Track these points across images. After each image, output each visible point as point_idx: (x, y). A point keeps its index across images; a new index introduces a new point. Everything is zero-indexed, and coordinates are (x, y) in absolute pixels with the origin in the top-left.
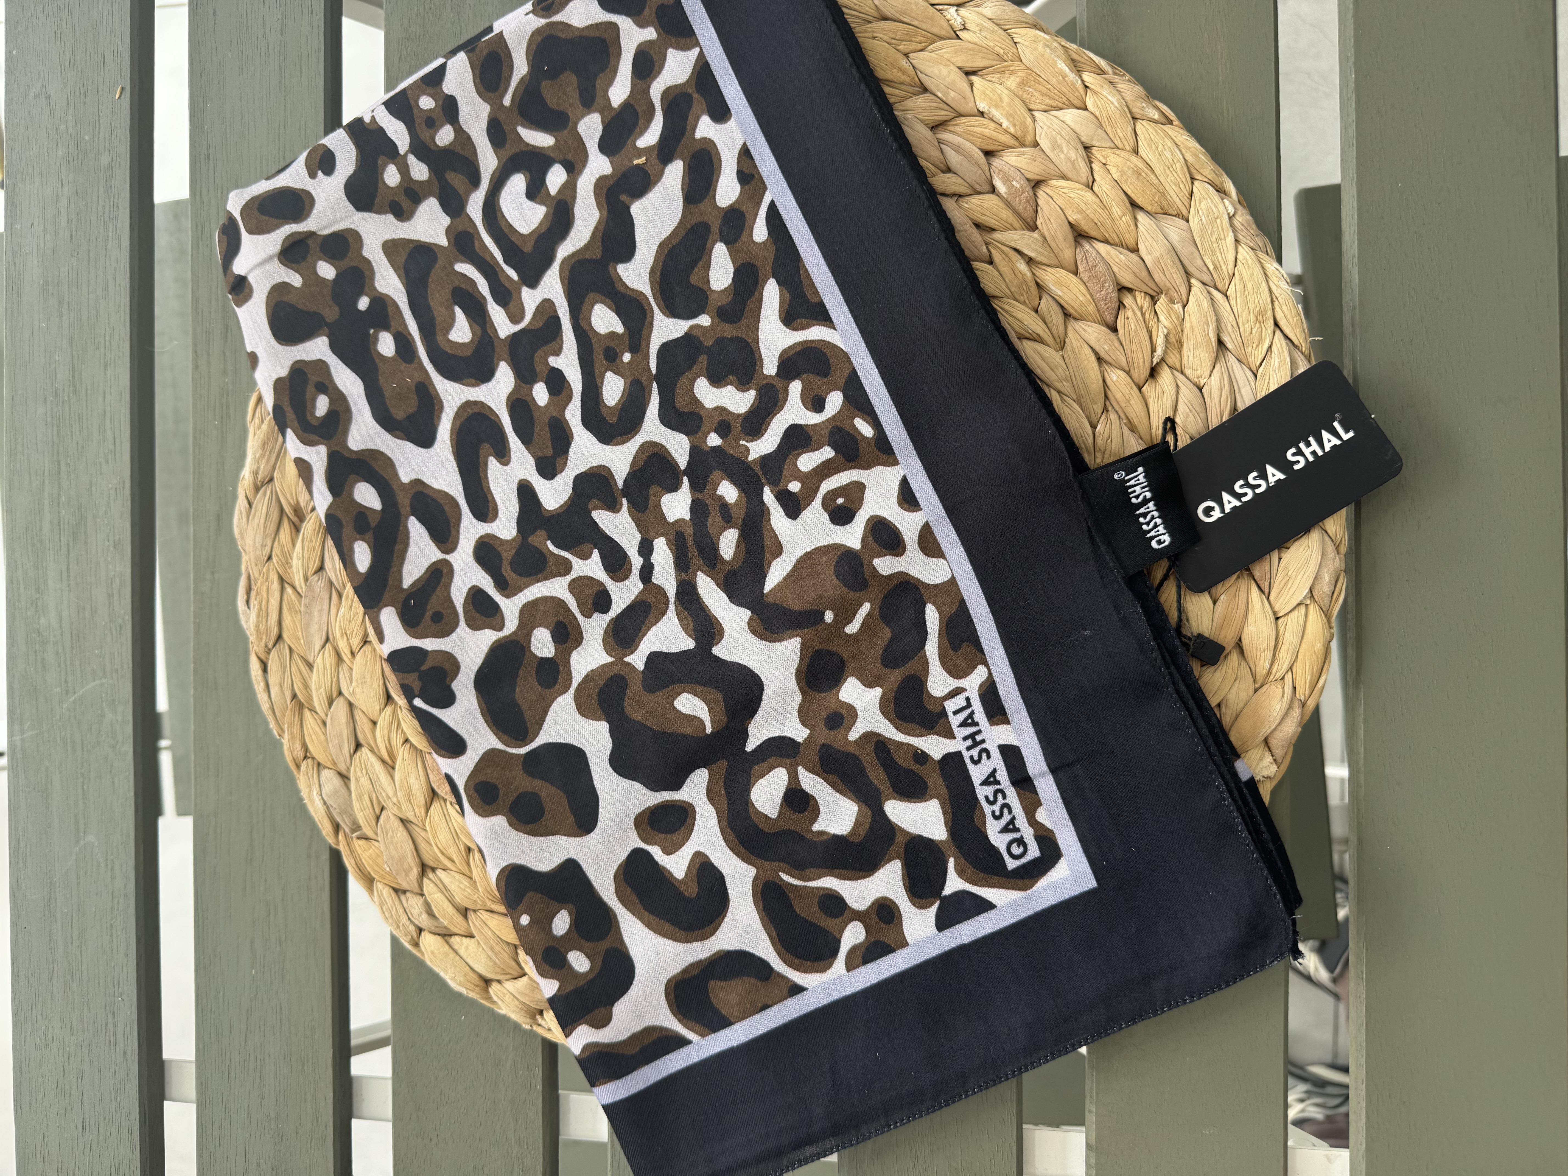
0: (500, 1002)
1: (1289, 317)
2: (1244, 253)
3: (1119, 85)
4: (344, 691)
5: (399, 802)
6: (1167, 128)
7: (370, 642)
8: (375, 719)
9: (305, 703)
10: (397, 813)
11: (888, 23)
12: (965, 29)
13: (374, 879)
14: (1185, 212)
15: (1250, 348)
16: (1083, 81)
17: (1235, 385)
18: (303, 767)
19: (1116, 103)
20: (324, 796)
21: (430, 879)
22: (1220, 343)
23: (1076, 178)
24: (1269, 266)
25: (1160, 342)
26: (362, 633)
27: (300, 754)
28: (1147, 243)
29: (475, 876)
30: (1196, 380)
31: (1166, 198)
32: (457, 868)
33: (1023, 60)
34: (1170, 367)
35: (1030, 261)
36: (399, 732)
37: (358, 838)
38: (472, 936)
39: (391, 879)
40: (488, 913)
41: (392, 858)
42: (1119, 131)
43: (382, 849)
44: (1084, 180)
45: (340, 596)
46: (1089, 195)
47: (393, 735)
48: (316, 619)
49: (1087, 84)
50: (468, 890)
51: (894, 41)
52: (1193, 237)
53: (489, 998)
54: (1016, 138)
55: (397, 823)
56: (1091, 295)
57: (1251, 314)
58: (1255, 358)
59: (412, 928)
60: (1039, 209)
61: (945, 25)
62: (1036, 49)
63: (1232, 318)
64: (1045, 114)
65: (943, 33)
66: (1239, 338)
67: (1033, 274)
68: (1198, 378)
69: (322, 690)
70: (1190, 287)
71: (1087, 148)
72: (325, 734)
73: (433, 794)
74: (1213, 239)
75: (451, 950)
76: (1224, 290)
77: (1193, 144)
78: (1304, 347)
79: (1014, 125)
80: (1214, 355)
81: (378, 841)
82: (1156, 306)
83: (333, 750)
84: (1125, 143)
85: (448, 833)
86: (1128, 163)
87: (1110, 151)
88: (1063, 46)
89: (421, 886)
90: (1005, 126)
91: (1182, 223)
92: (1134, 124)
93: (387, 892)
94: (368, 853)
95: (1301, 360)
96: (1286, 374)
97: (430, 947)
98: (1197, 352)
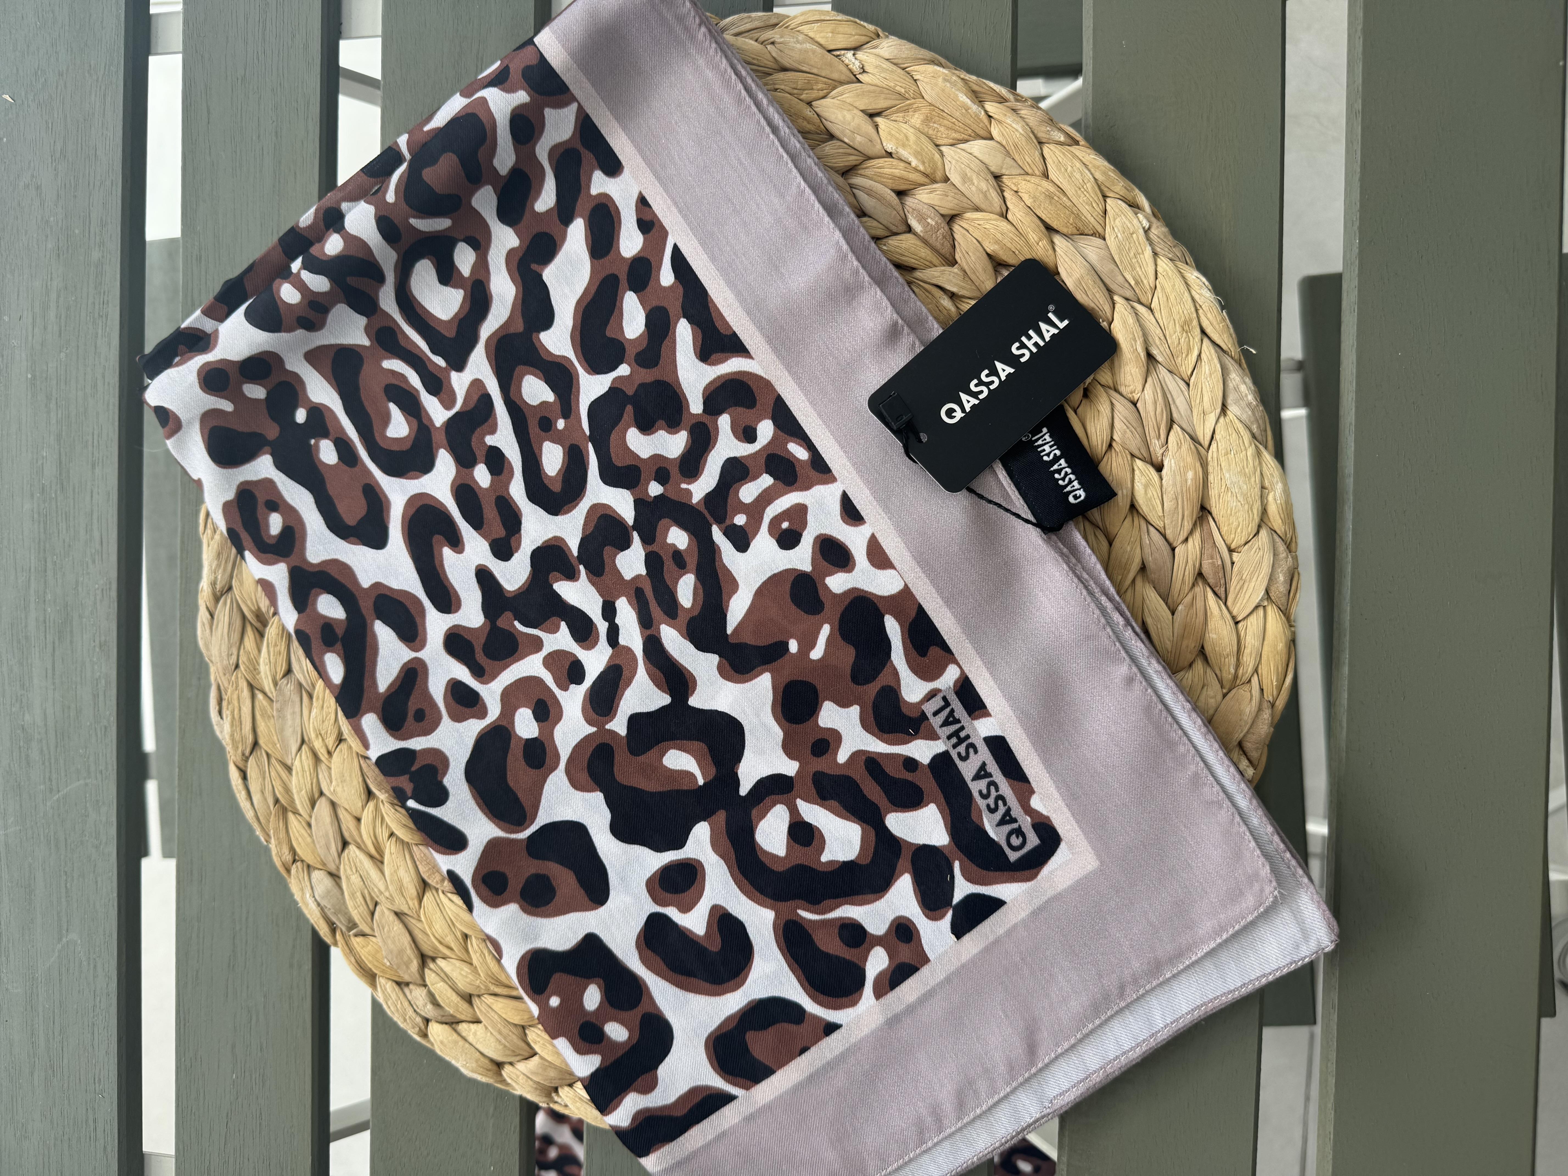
0: (514, 1084)
1: (1215, 323)
2: (1164, 265)
3: (1022, 112)
4: (325, 791)
5: (391, 896)
6: (1074, 149)
7: (345, 740)
8: (358, 816)
9: (288, 807)
10: (391, 906)
11: (790, 74)
12: (864, 71)
13: (376, 975)
14: (1100, 230)
15: (1180, 359)
16: (986, 112)
17: (1169, 396)
18: (293, 870)
19: (1021, 130)
20: (317, 897)
21: (430, 969)
22: (1150, 356)
23: (990, 209)
24: (1190, 275)
26: (337, 732)
27: (288, 857)
28: (1066, 266)
29: (475, 959)
30: (1130, 396)
31: (1080, 219)
32: (456, 955)
33: (925, 96)
34: (1102, 386)
35: (952, 296)
36: (384, 827)
37: (356, 935)
38: (478, 1022)
39: (392, 973)
40: (493, 997)
41: (391, 952)
42: (1026, 157)
43: (380, 944)
44: (998, 209)
45: (311, 696)
46: (1003, 224)
47: (379, 830)
48: (289, 722)
49: (990, 114)
50: (470, 976)
51: (795, 91)
52: (1111, 254)
53: (503, 1081)
54: (927, 176)
55: (392, 917)
57: (1177, 325)
58: (1186, 367)
59: (418, 1020)
60: (956, 243)
61: (844, 69)
62: (936, 85)
63: (1158, 331)
64: (952, 148)
65: (843, 78)
66: (1167, 350)
67: (957, 307)
68: (1131, 393)
69: (304, 792)
70: (1114, 304)
72: (311, 836)
73: (425, 884)
74: (1132, 254)
75: (459, 1038)
76: (1148, 304)
77: (1101, 162)
78: (1233, 352)
79: (923, 163)
80: (1144, 369)
81: (375, 936)
83: (321, 851)
84: (1035, 168)
85: (444, 922)
86: (1040, 188)
87: (1020, 178)
88: (962, 79)
89: (423, 977)
90: (913, 164)
91: (1099, 241)
92: (1041, 149)
93: (389, 986)
94: (366, 950)
95: (1231, 365)
96: (1218, 380)
97: (438, 1036)
98: (1127, 368)
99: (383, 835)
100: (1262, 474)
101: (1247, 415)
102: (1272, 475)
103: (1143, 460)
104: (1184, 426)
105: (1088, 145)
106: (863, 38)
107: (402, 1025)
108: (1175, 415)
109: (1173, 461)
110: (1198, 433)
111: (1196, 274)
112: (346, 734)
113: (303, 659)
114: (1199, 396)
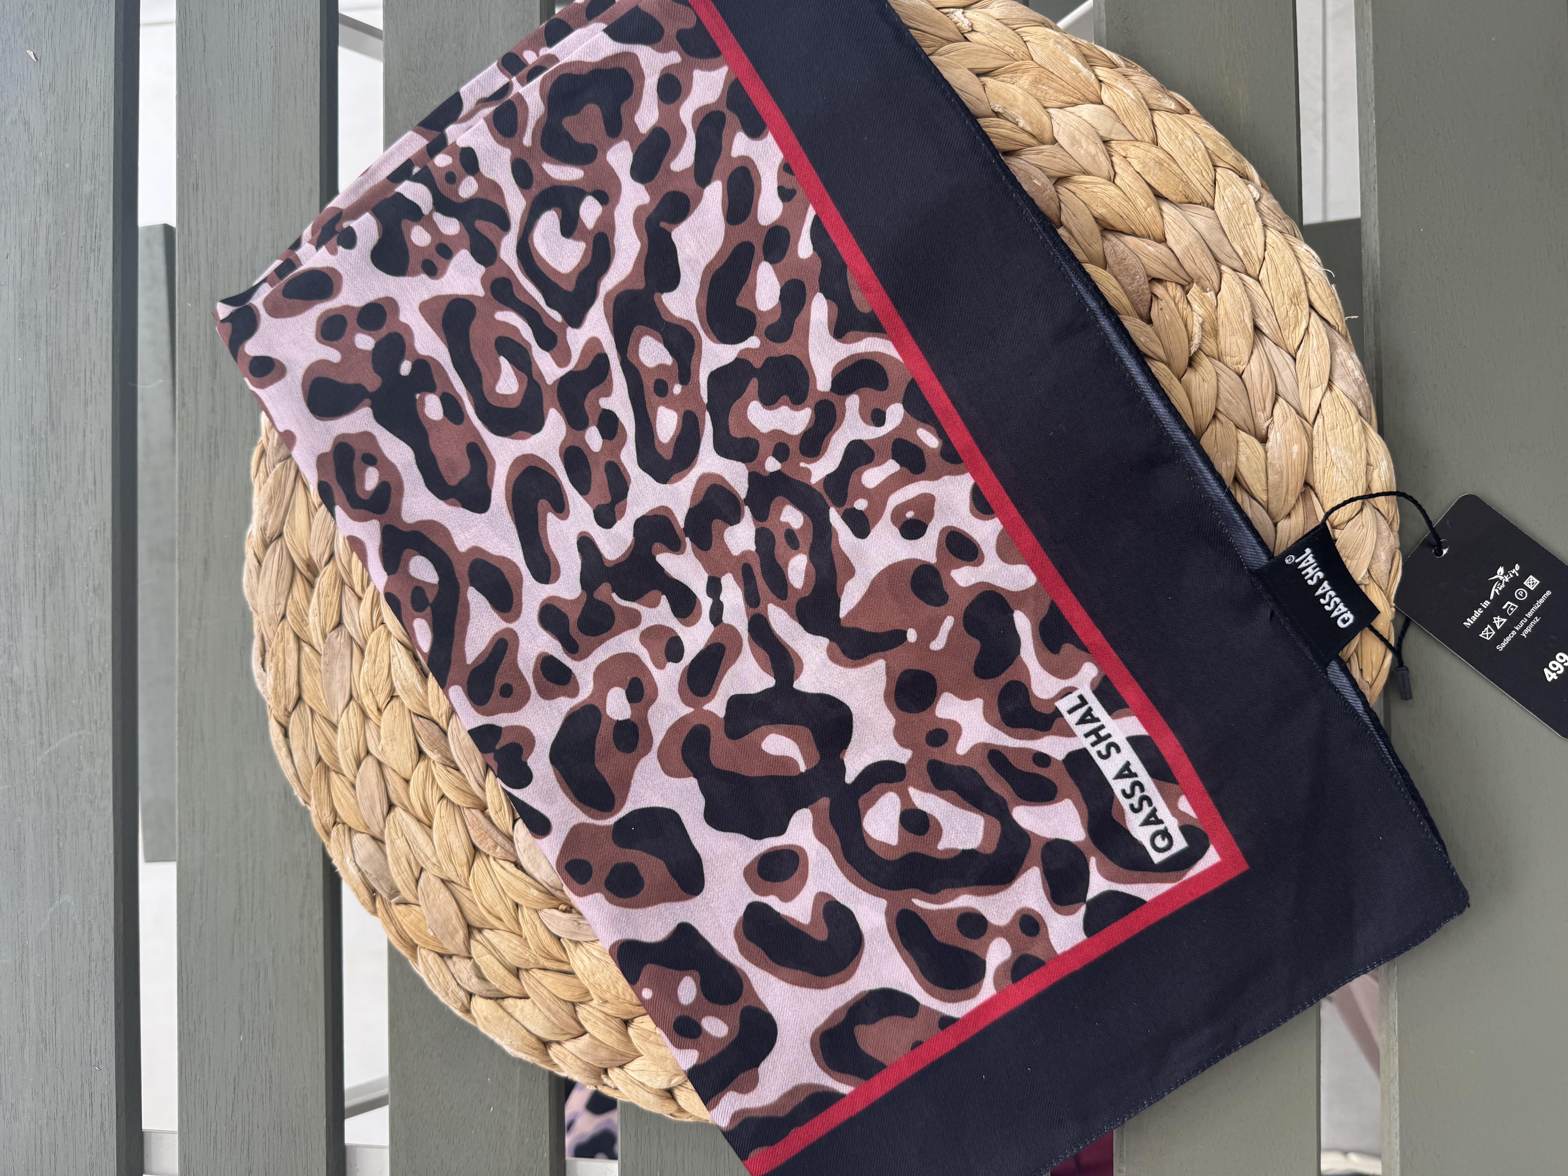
0: (561, 1065)
1: (1324, 297)
2: (1273, 236)
3: (1133, 78)
4: (372, 750)
5: (439, 862)
6: (1185, 117)
7: (398, 696)
8: (407, 777)
9: (331, 766)
10: (437, 873)
13: (417, 946)
14: (1209, 199)
15: (1287, 331)
16: (1096, 76)
17: (1275, 369)
18: (334, 833)
19: (1132, 96)
20: (357, 862)
21: (477, 941)
22: (1257, 328)
23: (1097, 173)
24: (1299, 248)
25: (1196, 330)
26: (389, 688)
27: (328, 819)
28: (1174, 233)
29: (526, 931)
30: (1236, 367)
31: (1189, 187)
32: (506, 926)
33: (1034, 58)
34: (1208, 356)
36: (435, 788)
37: (397, 904)
38: (526, 997)
39: (436, 944)
40: (542, 972)
41: (436, 921)
42: (1137, 123)
43: (425, 913)
44: (1106, 174)
45: (362, 651)
46: (1112, 188)
47: (428, 792)
48: (338, 677)
49: (1101, 79)
50: (519, 949)
52: (1220, 224)
53: (549, 1061)
54: (1035, 137)
55: (439, 885)
56: (1123, 287)
57: (1286, 297)
58: (1293, 341)
59: (462, 994)
60: (1062, 205)
61: (953, 27)
62: (1047, 46)
63: (1266, 302)
64: (1061, 111)
65: (951, 36)
66: (1275, 322)
68: (1237, 364)
69: (349, 750)
70: (1221, 274)
71: (1106, 142)
72: (355, 797)
73: (475, 850)
74: (1241, 225)
75: (505, 1014)
76: (1255, 275)
77: (1212, 131)
78: (1342, 326)
79: (1031, 123)
80: (1251, 341)
81: (419, 905)
82: (1188, 296)
85: (494, 890)
86: (1149, 154)
87: (1129, 143)
88: (1074, 42)
89: (469, 950)
90: (1021, 125)
91: (1208, 211)
92: (1152, 115)
93: (431, 958)
94: (408, 919)
95: (1338, 339)
96: (1326, 355)
97: (483, 1012)
98: (1234, 339)
100: (1367, 450)
101: (1353, 391)
102: (1377, 452)
103: (1248, 432)
104: (1289, 399)
105: (1198, 114)
107: (442, 999)
108: (1281, 388)
109: (1278, 434)
110: (1303, 408)
111: (1306, 247)
112: (398, 692)
113: (355, 611)
114: (1305, 370)
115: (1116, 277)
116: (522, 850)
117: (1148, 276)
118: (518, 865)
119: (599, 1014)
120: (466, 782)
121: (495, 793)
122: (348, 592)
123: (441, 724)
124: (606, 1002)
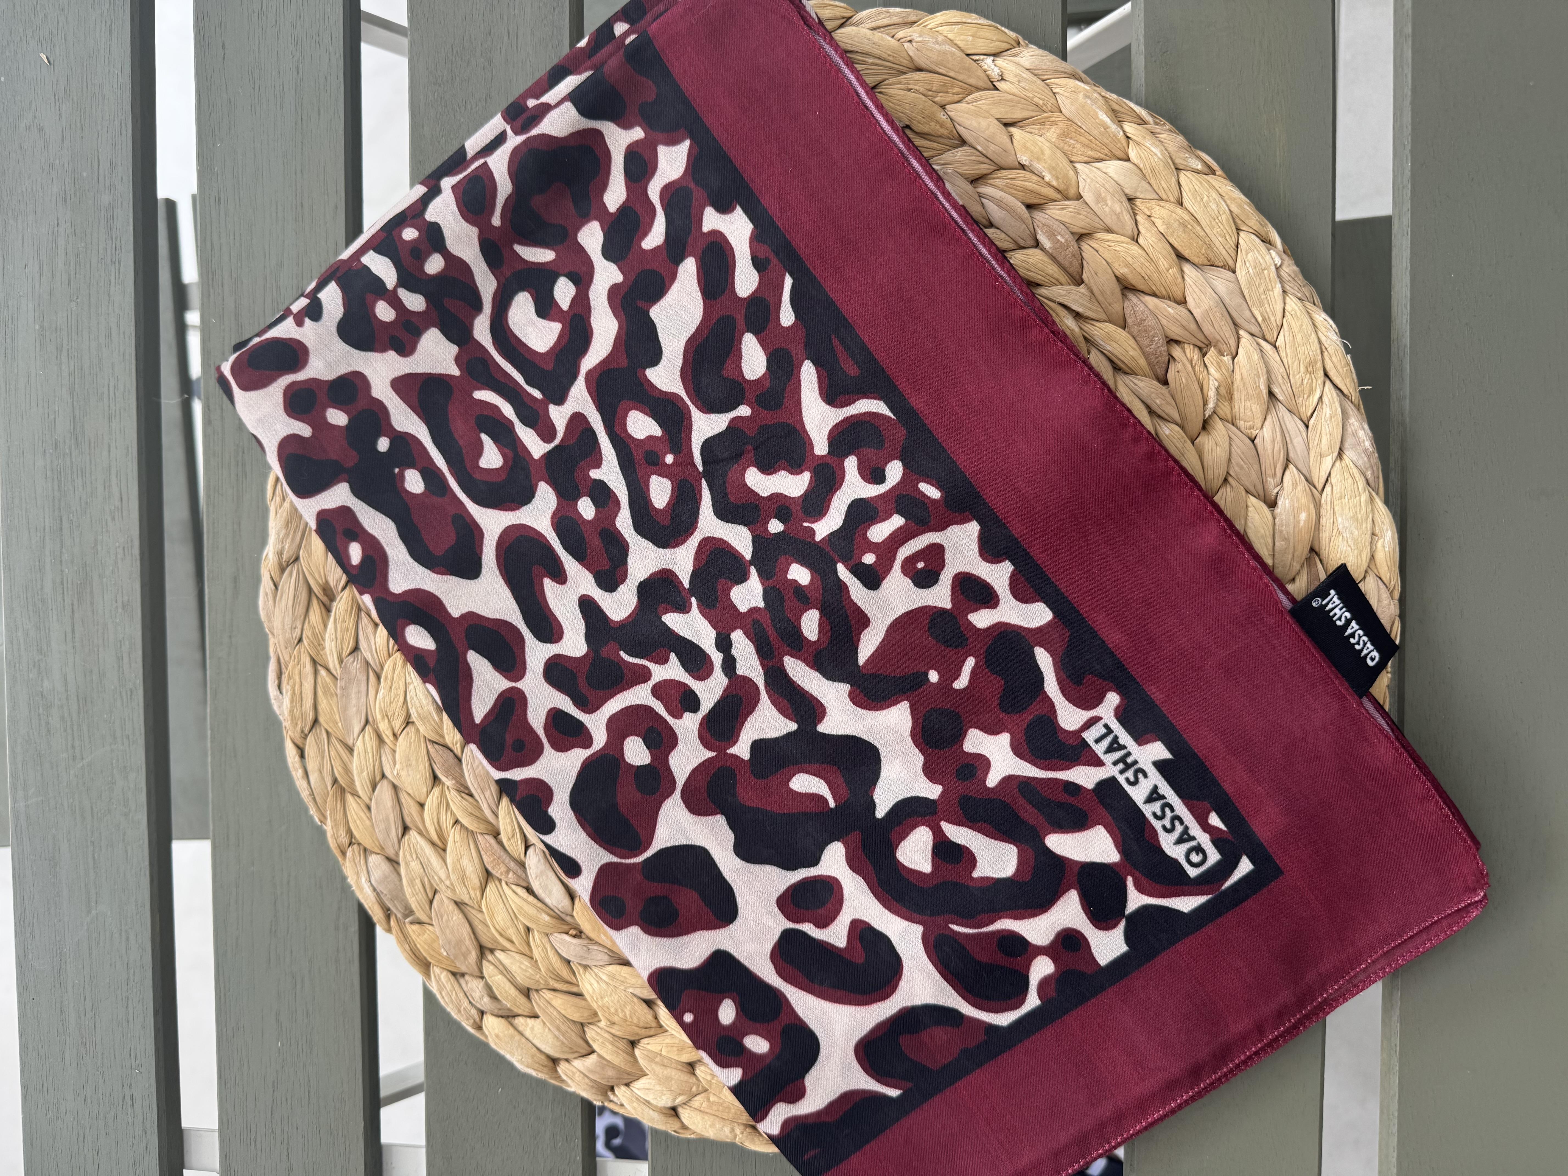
0: (569, 1081)
1: (1339, 367)
2: (1292, 304)
3: (1161, 136)
4: (388, 773)
5: (452, 884)
6: (1210, 178)
7: (413, 722)
8: (422, 801)
9: (346, 788)
10: (451, 895)
11: (923, 74)
12: (1002, 79)
13: (430, 963)
14: (1231, 263)
15: (1301, 399)
16: (1124, 132)
17: (1287, 435)
18: (349, 853)
19: (1159, 155)
20: (373, 882)
21: (489, 961)
22: (1271, 394)
23: (1121, 231)
24: (1317, 316)
25: (1212, 394)
26: (404, 714)
27: (345, 840)
28: (1195, 296)
29: (536, 954)
30: (1249, 431)
31: (1212, 250)
32: (517, 948)
33: (1063, 111)
34: (1222, 419)
35: (1077, 316)
36: (449, 813)
37: (412, 923)
38: (536, 1017)
39: (449, 963)
40: (552, 993)
41: (449, 942)
42: (1163, 183)
43: (438, 933)
44: (1130, 233)
45: (378, 678)
46: (1135, 249)
47: (443, 817)
48: (354, 702)
49: (1129, 135)
50: (530, 970)
51: (930, 93)
52: (1240, 288)
53: (559, 1078)
54: (1060, 191)
55: (452, 907)
56: (1141, 348)
57: (1302, 366)
58: (1306, 409)
59: (474, 1012)
60: (1085, 263)
61: (982, 75)
62: (1076, 100)
63: (1282, 370)
64: (1088, 166)
65: (980, 84)
66: (1290, 389)
67: (1081, 328)
68: (1250, 429)
69: (365, 774)
70: (1239, 338)
71: (1130, 200)
72: (370, 819)
73: (488, 874)
74: (1261, 290)
75: (516, 1033)
76: (1273, 341)
77: (1237, 194)
78: (1355, 396)
79: (1057, 178)
80: (1265, 407)
81: (432, 925)
82: (1205, 358)
84: (1170, 194)
85: (506, 914)
86: (1174, 215)
87: (1154, 202)
88: (1103, 97)
89: (481, 970)
90: (1047, 179)
91: (1229, 274)
92: (1178, 175)
93: (444, 976)
94: (422, 938)
95: (1351, 410)
96: (1338, 424)
97: (494, 1029)
98: (1248, 404)
99: (447, 822)
100: (1373, 521)
101: (1362, 461)
102: (1383, 522)
103: (1258, 497)
104: (1300, 466)
105: (1224, 176)
106: (1004, 44)
107: (454, 1015)
108: (1292, 455)
109: (1287, 501)
110: (1313, 475)
111: (1324, 315)
112: (414, 717)
113: (371, 637)
114: (1317, 438)
115: (1134, 338)
116: (534, 876)
117: (1166, 337)
118: (529, 890)
119: (606, 1035)
120: (480, 809)
121: (508, 820)
122: (365, 619)
123: (455, 751)
124: (614, 1023)
